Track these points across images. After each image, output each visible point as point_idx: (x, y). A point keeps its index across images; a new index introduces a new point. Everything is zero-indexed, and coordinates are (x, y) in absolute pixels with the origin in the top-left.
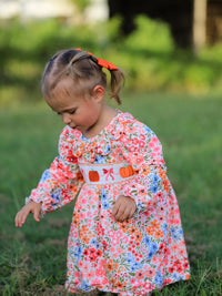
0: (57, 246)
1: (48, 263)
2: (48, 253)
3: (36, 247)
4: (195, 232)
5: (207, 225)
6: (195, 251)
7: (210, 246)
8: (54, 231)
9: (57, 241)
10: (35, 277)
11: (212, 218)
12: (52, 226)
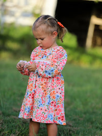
0: (15, 119)
1: (10, 125)
2: (11, 121)
3: (6, 118)
4: (73, 122)
5: (79, 120)
6: (72, 129)
7: (79, 128)
8: (15, 113)
9: (15, 117)
10: (3, 130)
11: (82, 117)
12: (14, 111)
